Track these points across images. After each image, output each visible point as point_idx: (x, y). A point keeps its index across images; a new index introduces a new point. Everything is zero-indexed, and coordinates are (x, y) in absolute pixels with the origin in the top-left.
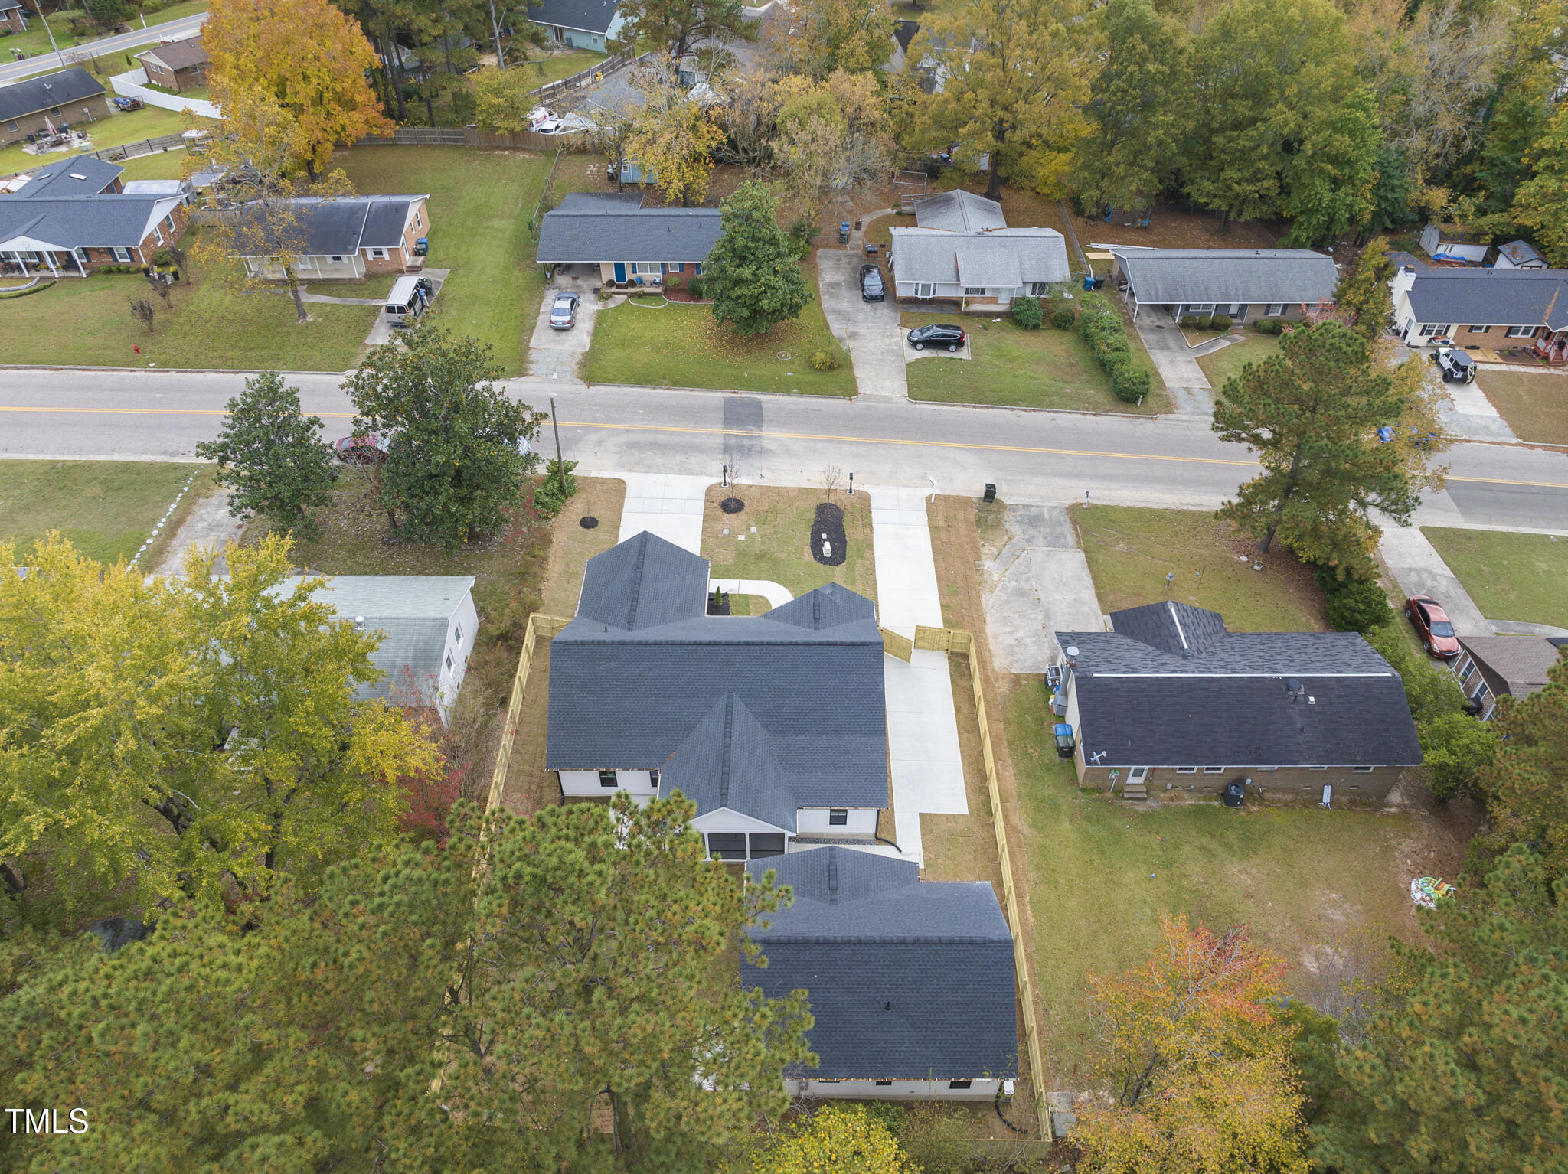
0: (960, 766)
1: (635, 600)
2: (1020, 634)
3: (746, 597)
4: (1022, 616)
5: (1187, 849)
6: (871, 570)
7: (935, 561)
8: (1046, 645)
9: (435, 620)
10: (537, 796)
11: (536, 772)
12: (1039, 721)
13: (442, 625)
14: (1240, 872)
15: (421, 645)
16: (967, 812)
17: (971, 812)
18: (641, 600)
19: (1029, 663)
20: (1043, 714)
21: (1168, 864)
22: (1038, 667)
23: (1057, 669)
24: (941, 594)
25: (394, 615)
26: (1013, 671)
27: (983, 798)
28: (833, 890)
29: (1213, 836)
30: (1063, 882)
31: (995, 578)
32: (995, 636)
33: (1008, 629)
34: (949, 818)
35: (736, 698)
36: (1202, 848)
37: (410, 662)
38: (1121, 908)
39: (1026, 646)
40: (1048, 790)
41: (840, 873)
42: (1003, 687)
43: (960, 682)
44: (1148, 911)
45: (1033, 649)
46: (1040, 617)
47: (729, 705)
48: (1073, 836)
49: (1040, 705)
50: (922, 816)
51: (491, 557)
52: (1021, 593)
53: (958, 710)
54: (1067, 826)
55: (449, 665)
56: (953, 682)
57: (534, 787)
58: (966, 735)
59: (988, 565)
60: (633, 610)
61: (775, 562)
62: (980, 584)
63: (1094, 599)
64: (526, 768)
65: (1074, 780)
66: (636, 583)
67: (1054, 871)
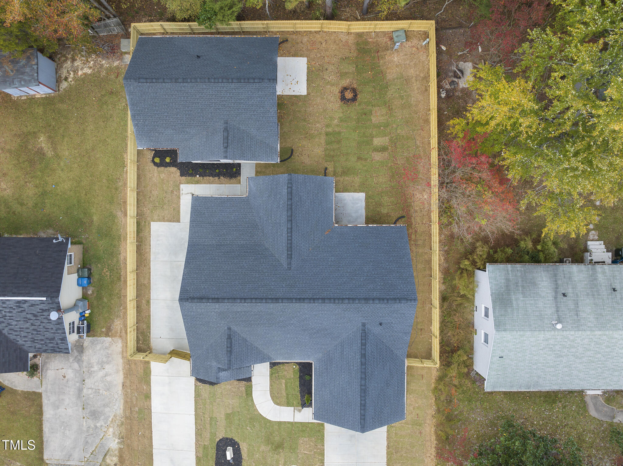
0: (152, 257)
1: (363, 356)
2: (101, 374)
3: (288, 404)
4: (97, 391)
5: (30, 204)
6: (199, 434)
7: (151, 446)
8: (85, 364)
9: (505, 330)
10: (410, 231)
11: (414, 248)
12: (99, 298)
13: (498, 325)
14: (5, 190)
15: (509, 310)
16: (152, 223)
17: (149, 224)
18: (358, 356)
19: (98, 347)
20: (95, 303)
21: (44, 194)
22: (92, 343)
23: (78, 332)
24: (150, 409)
25: (536, 333)
26: (109, 339)
27: (141, 235)
28: (226, 130)
29: (14, 213)
30: (105, 181)
31: (111, 430)
32: (117, 371)
33: (108, 378)
34: (163, 220)
35: (285, 266)
36: (22, 204)
37: (513, 297)
38: (76, 165)
39: (98, 363)
40: (102, 244)
41: (222, 142)
42: (117, 324)
43: (145, 326)
44: (62, 164)
45: (94, 360)
46: (85, 391)
47: (290, 257)
48: (94, 210)
49: (96, 311)
50: (178, 221)
51: (478, 438)
52: (95, 415)
53: (148, 302)
54: (95, 218)
55: (487, 309)
56: (149, 327)
57: (413, 237)
58: (146, 282)
59: (114, 444)
60: (363, 345)
61: (268, 441)
62: (122, 424)
63: (45, 408)
64: (420, 251)
65: (85, 251)
66: (364, 376)
67: (108, 187)
